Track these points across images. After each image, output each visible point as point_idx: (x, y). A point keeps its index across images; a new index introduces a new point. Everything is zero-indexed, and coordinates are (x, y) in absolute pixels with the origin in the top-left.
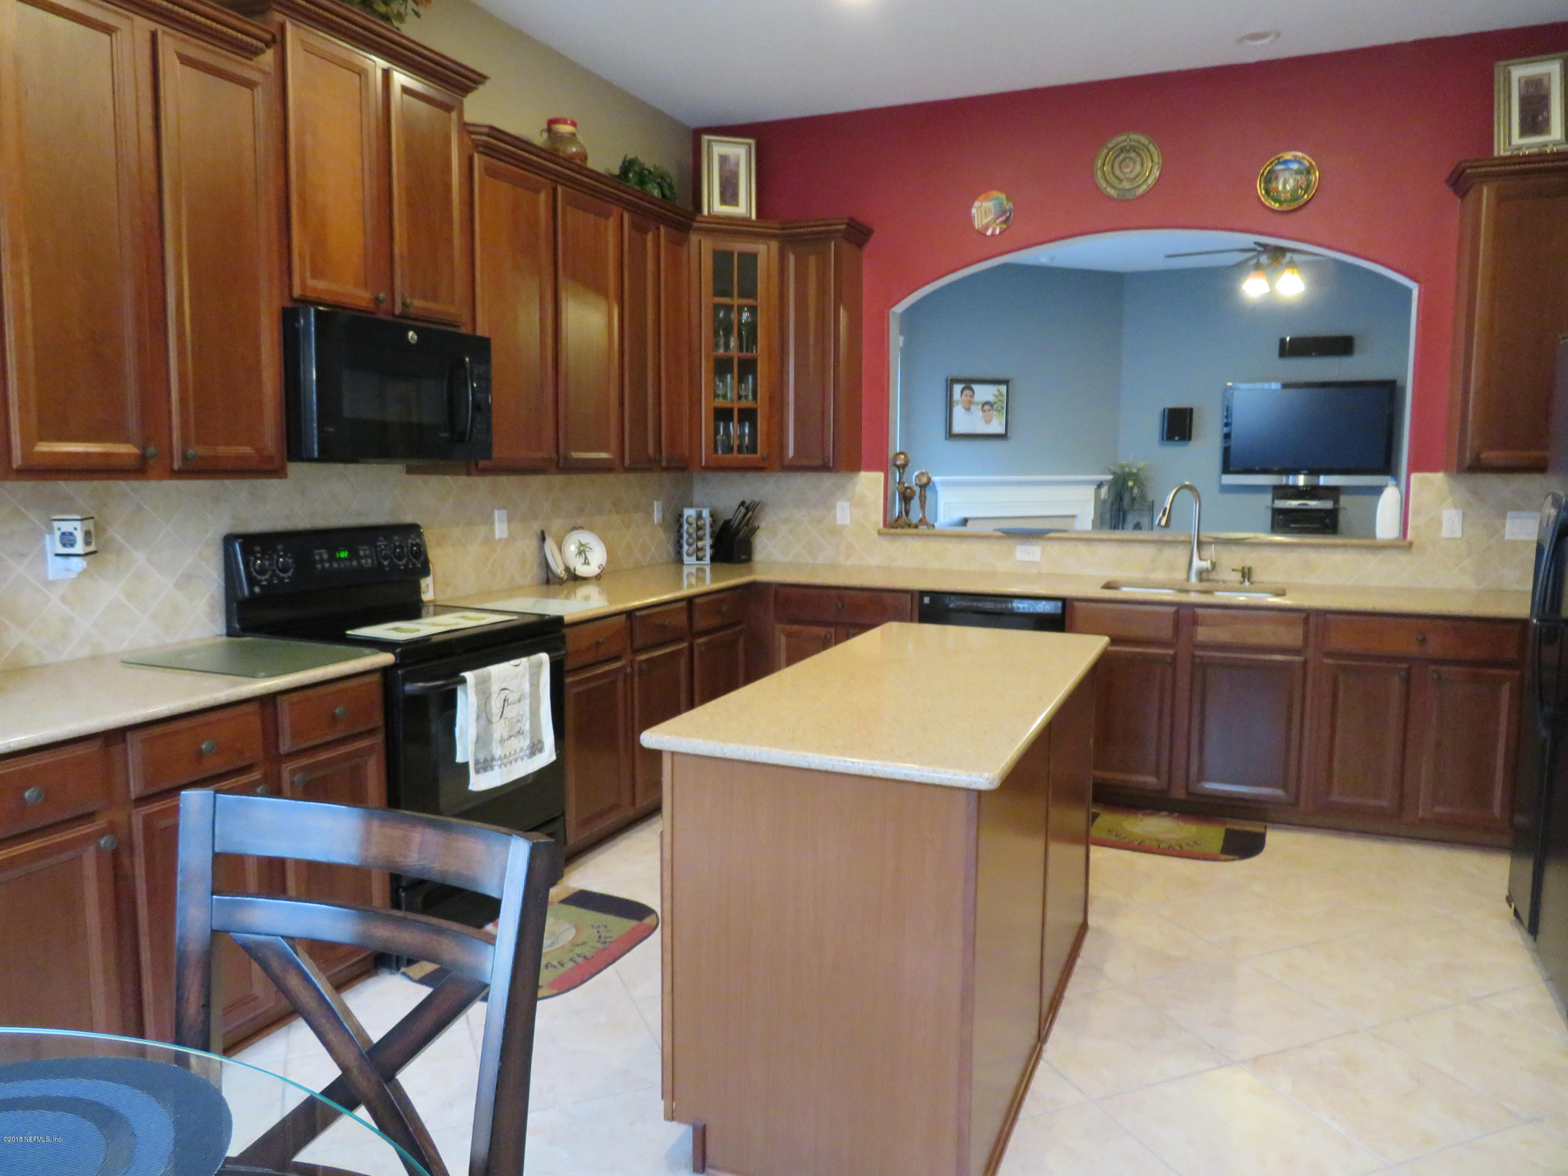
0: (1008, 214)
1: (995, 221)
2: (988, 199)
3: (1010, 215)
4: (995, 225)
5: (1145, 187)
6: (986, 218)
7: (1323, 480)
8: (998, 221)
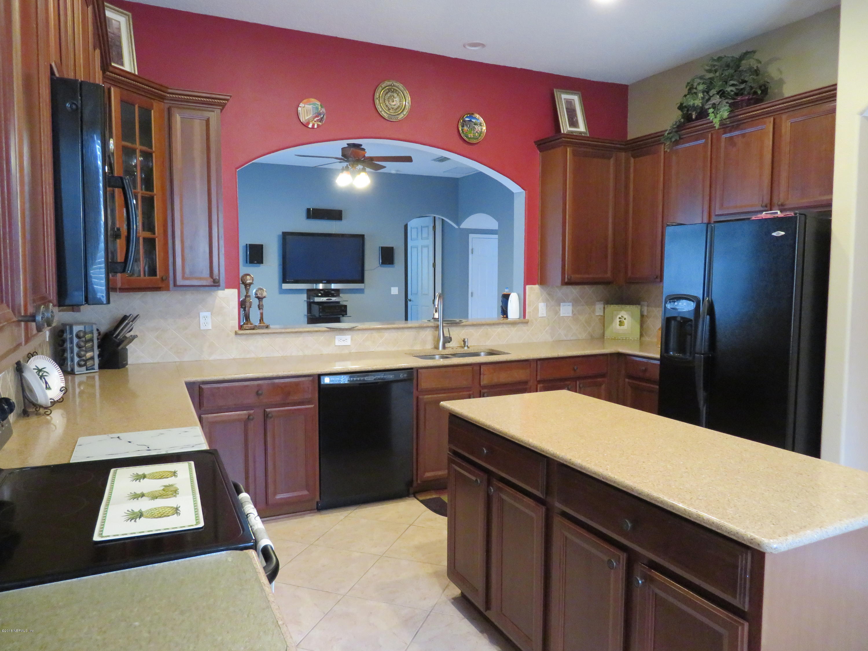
0: (322, 116)
1: (314, 119)
2: (308, 103)
3: (323, 117)
4: (314, 122)
5: (402, 115)
6: (307, 116)
7: (333, 286)
8: (315, 119)
